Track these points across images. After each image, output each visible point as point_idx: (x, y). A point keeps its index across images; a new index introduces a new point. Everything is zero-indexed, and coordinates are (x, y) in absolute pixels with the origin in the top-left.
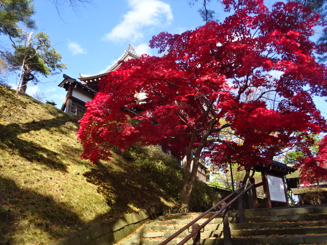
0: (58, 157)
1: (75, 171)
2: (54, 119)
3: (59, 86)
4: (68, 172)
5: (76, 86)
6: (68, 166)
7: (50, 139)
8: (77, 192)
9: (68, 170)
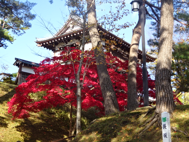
0: (5, 120)
1: (12, 126)
2: (6, 95)
3: (13, 65)
4: (8, 127)
5: (23, 65)
6: (8, 124)
7: (2, 110)
8: (10, 137)
9: (8, 126)
